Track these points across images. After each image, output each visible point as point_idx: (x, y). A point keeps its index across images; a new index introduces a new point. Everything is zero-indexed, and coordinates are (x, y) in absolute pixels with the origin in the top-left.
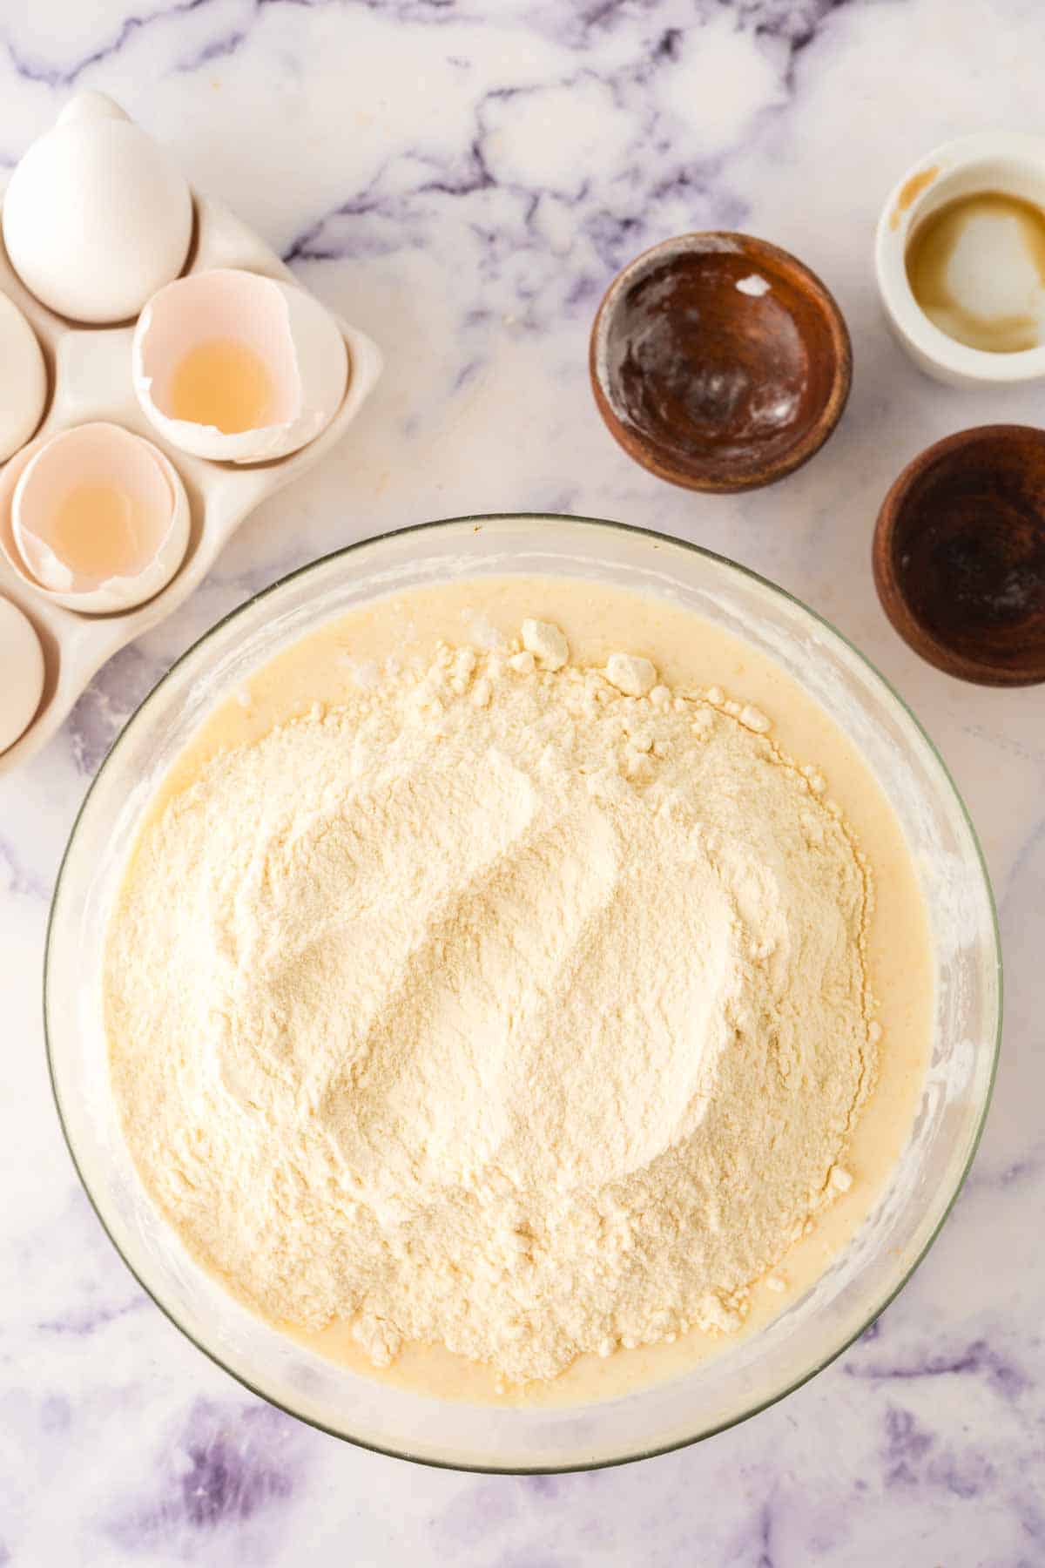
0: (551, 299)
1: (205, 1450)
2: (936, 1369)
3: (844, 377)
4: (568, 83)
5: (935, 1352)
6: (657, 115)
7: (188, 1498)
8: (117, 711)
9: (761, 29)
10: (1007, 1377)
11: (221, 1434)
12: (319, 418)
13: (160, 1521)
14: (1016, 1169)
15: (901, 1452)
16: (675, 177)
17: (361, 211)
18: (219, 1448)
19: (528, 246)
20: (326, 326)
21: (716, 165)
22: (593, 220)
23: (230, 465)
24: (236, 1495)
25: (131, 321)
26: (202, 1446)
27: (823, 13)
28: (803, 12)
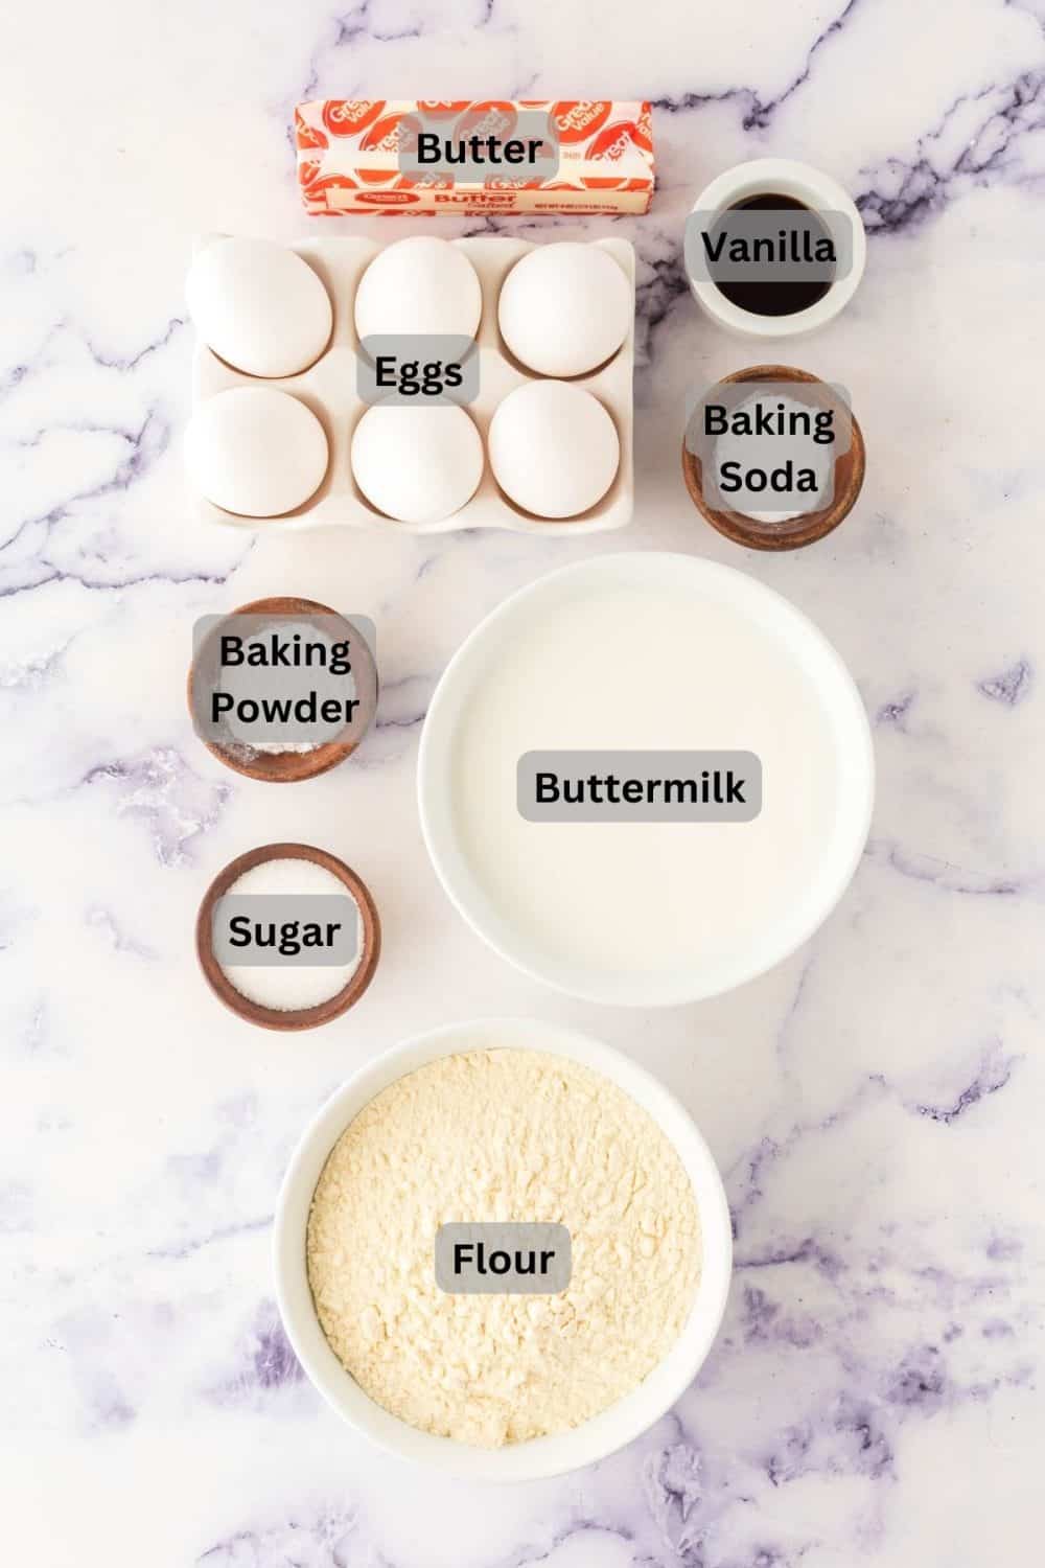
1: (268, 1336)
2: (779, 1260)
5: (778, 1247)
7: (259, 1367)
10: (828, 1263)
13: (240, 1385)
14: (832, 1118)
15: (756, 1318)
18: (277, 1335)
24: (292, 1368)
26: (266, 1333)
27: (671, 299)
28: (657, 297)
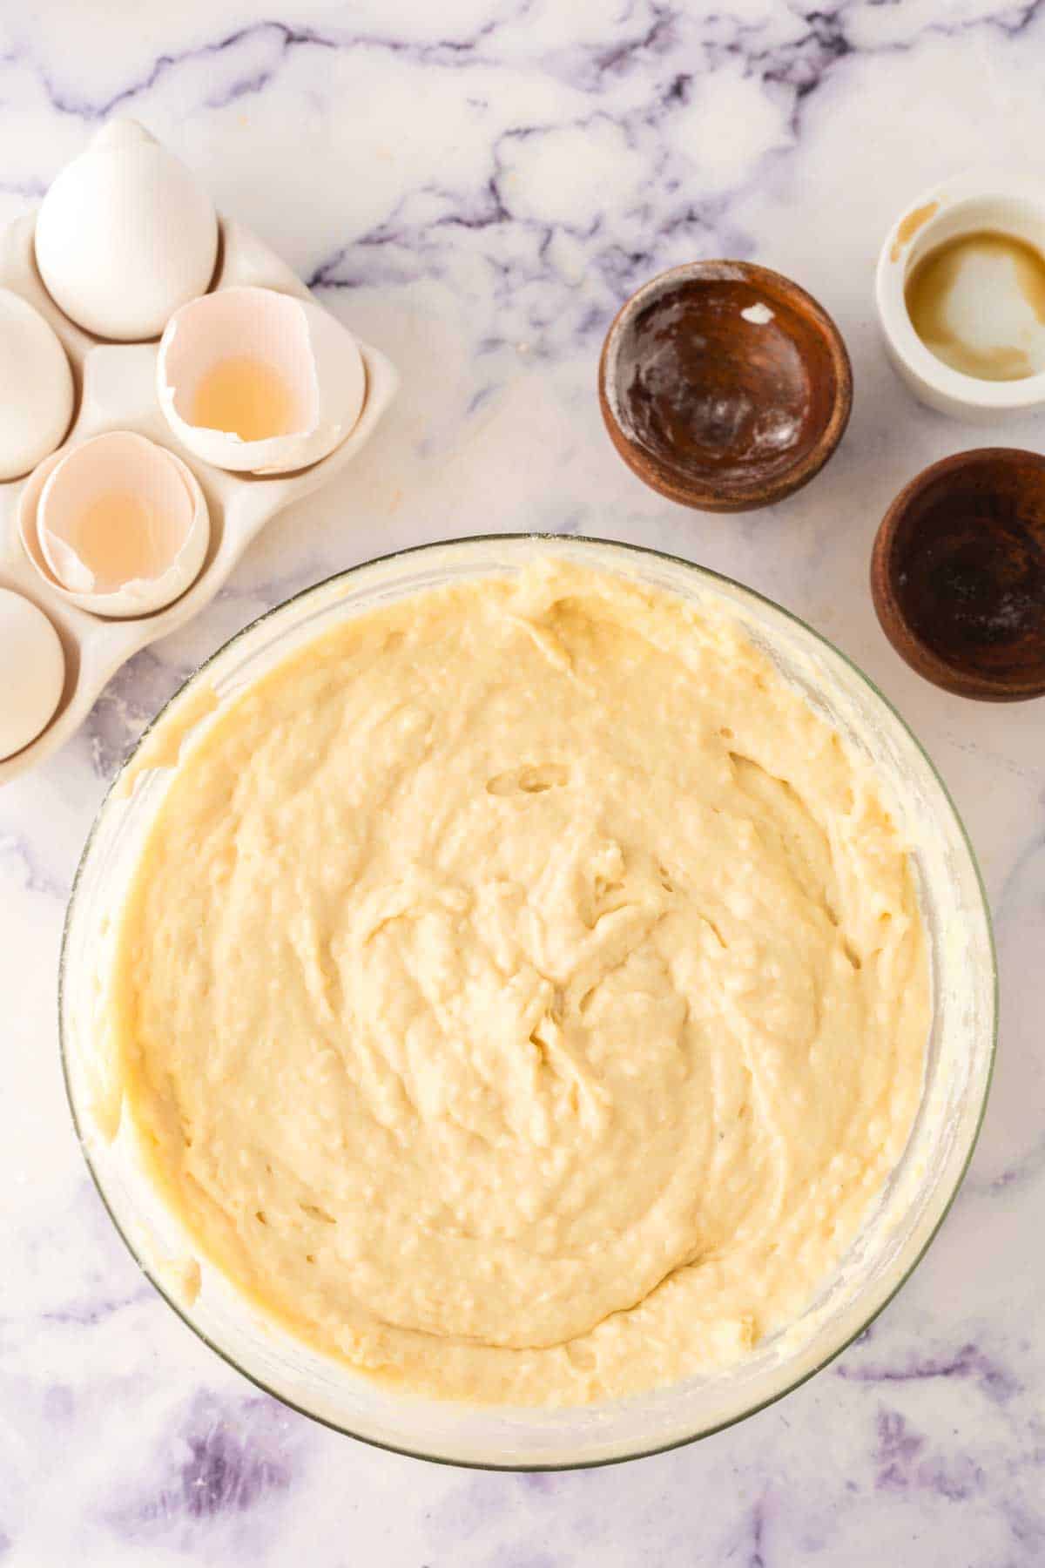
0: (562, 330)
1: (204, 1442)
2: (927, 1372)
3: (844, 402)
4: (582, 124)
5: (927, 1355)
6: (667, 156)
7: (187, 1485)
8: (135, 716)
9: (768, 76)
10: (997, 1381)
11: (221, 1425)
12: (337, 432)
13: (160, 1510)
14: (1008, 1177)
15: (892, 1453)
16: (685, 214)
17: (381, 241)
18: (219, 1439)
19: (542, 278)
20: (347, 347)
21: (725, 203)
22: (604, 255)
23: (248, 476)
24: (235, 1486)
25: (156, 339)
26: (202, 1437)
27: (827, 62)
28: (808, 60)
